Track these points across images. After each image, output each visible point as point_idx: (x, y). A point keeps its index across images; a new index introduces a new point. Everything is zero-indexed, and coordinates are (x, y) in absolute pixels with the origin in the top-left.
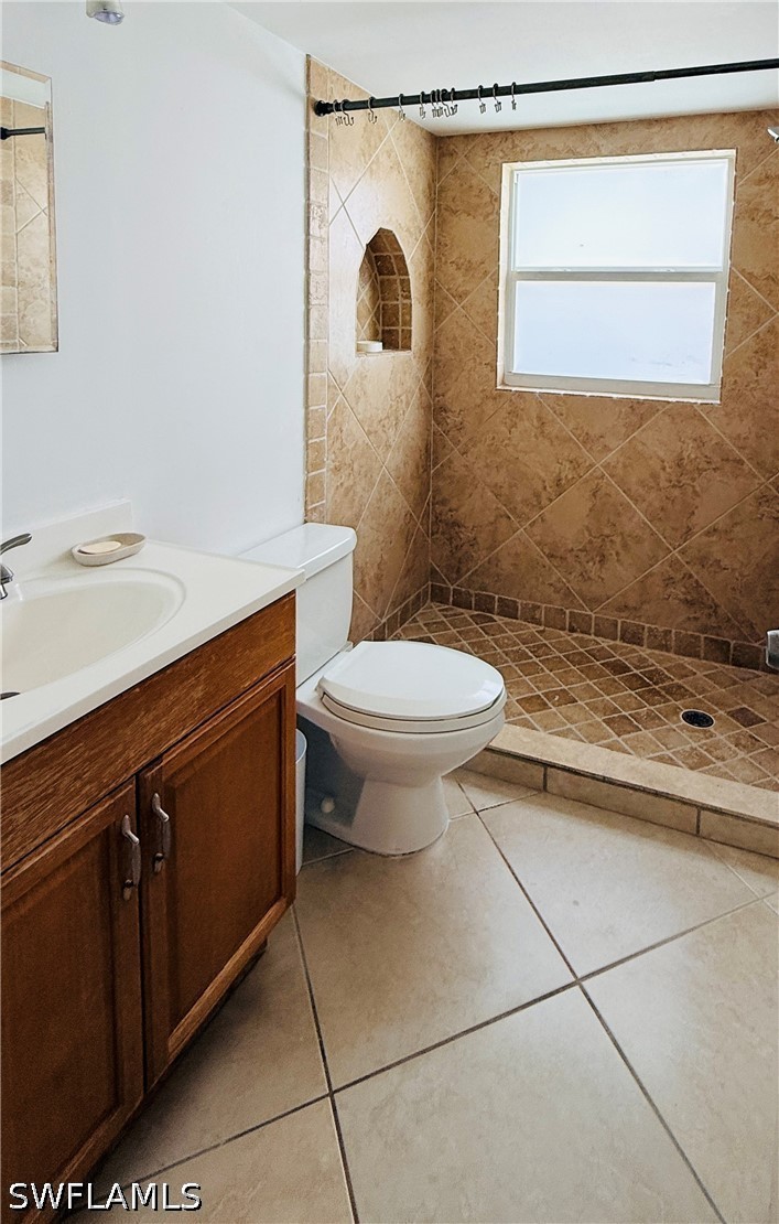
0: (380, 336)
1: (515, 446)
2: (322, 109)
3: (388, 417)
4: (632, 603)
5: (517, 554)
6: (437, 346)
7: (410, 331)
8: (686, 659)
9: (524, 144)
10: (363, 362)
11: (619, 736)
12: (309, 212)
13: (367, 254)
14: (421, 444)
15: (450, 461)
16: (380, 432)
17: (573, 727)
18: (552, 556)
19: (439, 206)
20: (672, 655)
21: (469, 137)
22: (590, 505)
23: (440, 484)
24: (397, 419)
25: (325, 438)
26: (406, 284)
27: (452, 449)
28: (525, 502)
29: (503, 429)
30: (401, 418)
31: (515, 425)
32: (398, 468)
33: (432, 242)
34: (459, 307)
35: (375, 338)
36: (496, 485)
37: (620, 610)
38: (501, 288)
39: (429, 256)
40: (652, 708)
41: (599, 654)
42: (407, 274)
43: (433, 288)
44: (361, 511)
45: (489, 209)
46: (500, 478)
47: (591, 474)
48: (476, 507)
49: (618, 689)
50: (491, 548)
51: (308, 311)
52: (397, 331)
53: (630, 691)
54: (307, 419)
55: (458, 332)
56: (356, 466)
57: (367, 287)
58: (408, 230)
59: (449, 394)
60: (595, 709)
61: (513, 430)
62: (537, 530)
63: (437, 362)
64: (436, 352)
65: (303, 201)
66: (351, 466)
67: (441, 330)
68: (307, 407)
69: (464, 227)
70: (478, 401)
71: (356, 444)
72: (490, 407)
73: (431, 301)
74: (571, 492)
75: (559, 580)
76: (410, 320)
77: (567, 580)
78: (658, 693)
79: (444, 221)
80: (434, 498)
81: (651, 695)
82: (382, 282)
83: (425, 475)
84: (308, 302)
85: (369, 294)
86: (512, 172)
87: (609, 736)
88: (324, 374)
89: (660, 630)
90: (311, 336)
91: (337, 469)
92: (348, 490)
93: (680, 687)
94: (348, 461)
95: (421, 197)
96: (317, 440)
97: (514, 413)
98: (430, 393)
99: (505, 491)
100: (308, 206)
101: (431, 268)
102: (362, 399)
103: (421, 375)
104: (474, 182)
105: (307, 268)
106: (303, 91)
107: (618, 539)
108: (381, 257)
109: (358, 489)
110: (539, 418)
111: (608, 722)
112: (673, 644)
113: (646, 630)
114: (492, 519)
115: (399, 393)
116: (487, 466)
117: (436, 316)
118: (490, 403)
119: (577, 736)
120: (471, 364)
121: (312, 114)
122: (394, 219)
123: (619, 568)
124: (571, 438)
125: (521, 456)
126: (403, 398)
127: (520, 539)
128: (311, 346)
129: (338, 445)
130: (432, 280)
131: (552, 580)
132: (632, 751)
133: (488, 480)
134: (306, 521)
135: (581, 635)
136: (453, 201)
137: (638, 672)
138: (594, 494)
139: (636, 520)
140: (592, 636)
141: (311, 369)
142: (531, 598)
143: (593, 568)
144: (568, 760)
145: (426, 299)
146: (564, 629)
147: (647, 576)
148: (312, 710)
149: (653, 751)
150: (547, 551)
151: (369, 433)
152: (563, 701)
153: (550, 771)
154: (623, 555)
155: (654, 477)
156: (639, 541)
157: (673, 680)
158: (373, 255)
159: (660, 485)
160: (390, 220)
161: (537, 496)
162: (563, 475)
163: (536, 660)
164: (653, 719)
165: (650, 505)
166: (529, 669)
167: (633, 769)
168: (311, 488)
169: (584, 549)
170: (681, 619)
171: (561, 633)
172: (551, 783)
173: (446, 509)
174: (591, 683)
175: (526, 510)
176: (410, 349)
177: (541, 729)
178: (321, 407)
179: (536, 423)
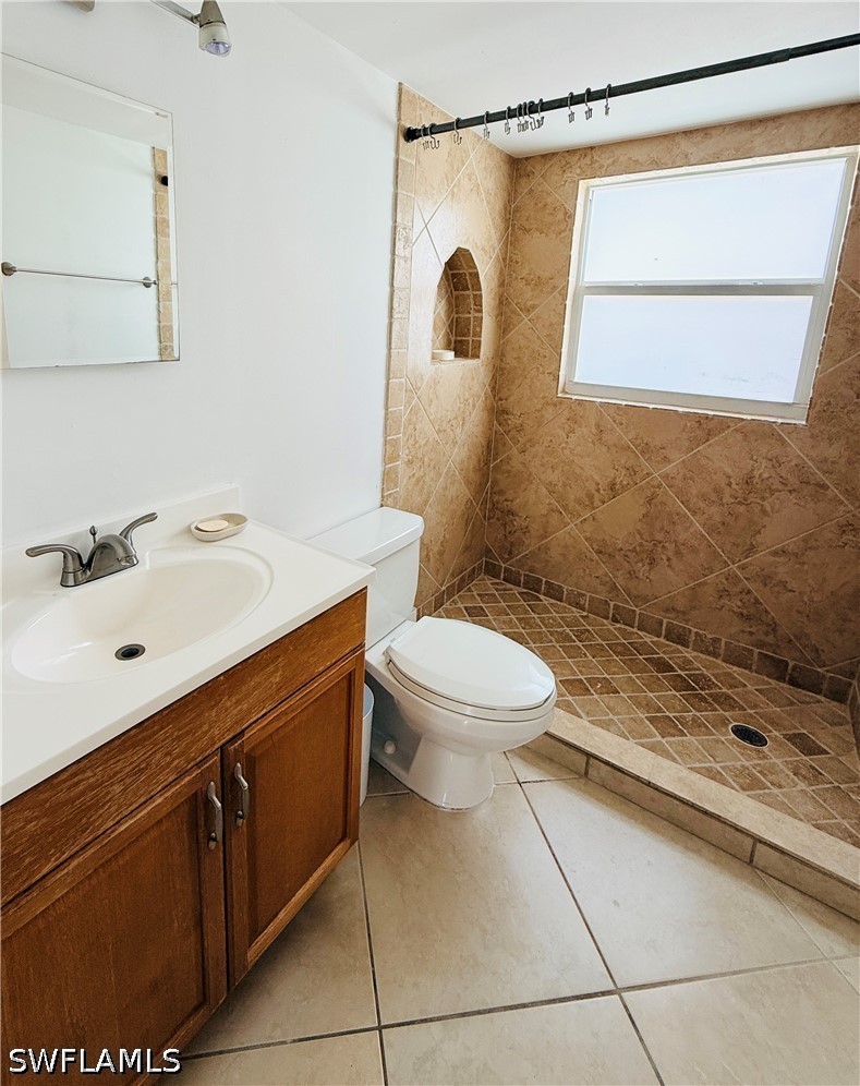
0: (453, 346)
1: (572, 451)
2: (411, 135)
3: (456, 418)
4: (680, 607)
5: (566, 546)
6: (503, 355)
7: (480, 342)
8: (735, 668)
9: (604, 159)
10: (437, 369)
11: (663, 737)
12: (395, 234)
13: (445, 272)
14: (484, 442)
15: (509, 458)
16: (449, 430)
17: (615, 718)
18: (601, 552)
19: (513, 225)
20: (719, 662)
21: (548, 156)
22: (643, 511)
23: (499, 476)
24: (464, 419)
25: (401, 435)
26: (478, 300)
27: (511, 448)
28: (579, 501)
29: (561, 433)
30: (467, 419)
31: (573, 431)
32: (462, 462)
33: (504, 260)
34: (526, 320)
35: (448, 347)
36: (551, 483)
37: (667, 610)
38: (569, 303)
39: (501, 273)
40: (698, 714)
41: (641, 648)
42: (480, 290)
43: (502, 302)
44: (429, 497)
45: (562, 227)
46: (553, 477)
47: (648, 483)
48: (533, 501)
49: (662, 688)
50: (543, 537)
51: (391, 324)
52: (468, 341)
53: (674, 692)
54: (386, 419)
55: (523, 343)
56: (426, 459)
57: (443, 302)
58: (483, 249)
59: (512, 399)
60: (639, 705)
61: (570, 435)
62: (588, 527)
63: (502, 369)
64: (502, 360)
65: (390, 223)
66: (422, 459)
67: (508, 341)
68: (386, 409)
69: (536, 245)
70: (539, 407)
71: (427, 441)
72: (549, 413)
73: (500, 314)
74: (625, 497)
75: (606, 575)
76: (481, 332)
77: (615, 577)
78: (703, 699)
79: (517, 240)
80: (492, 488)
81: (698, 701)
82: (457, 298)
83: (485, 469)
84: (391, 316)
85: (445, 308)
86: (588, 189)
87: (652, 736)
88: (403, 380)
89: (709, 636)
90: (393, 347)
91: (410, 462)
92: (418, 481)
93: (728, 697)
94: (420, 455)
95: (497, 217)
96: (394, 437)
97: (574, 420)
98: (494, 396)
99: (559, 488)
100: (395, 228)
101: (502, 284)
102: (435, 402)
103: (487, 381)
104: (549, 200)
105: (392, 285)
106: (395, 119)
107: (671, 547)
108: (458, 275)
109: (427, 479)
110: (598, 426)
111: (651, 720)
112: (722, 652)
113: (693, 634)
114: (544, 512)
115: (467, 397)
116: (542, 465)
117: (504, 327)
118: (550, 409)
119: (619, 728)
120: (534, 372)
121: (402, 140)
122: (471, 240)
123: (670, 572)
124: (629, 447)
125: (576, 459)
126: (470, 401)
127: (570, 533)
128: (393, 355)
129: (412, 441)
130: (502, 295)
131: (600, 573)
132: (676, 756)
133: (543, 478)
134: (382, 506)
135: (623, 627)
136: (527, 220)
137: (682, 673)
138: (650, 501)
139: (692, 530)
140: (635, 630)
141: (391, 375)
142: (576, 585)
143: (642, 569)
144: (611, 755)
145: (495, 312)
146: (607, 618)
147: (699, 585)
148: (380, 673)
149: (700, 761)
150: (596, 547)
151: (438, 432)
152: (604, 690)
153: (592, 761)
154: (674, 560)
155: (718, 491)
156: (694, 550)
157: (720, 688)
158: (450, 272)
159: (724, 501)
160: (468, 239)
161: (590, 497)
162: (618, 480)
163: (580, 644)
164: (700, 726)
165: (710, 518)
166: (573, 652)
167: (680, 779)
168: (388, 477)
169: (634, 550)
170: (733, 630)
171: (605, 621)
172: (592, 772)
173: (502, 499)
174: (633, 676)
175: (577, 507)
176: (479, 357)
177: (583, 716)
178: (399, 408)
179: (594, 430)
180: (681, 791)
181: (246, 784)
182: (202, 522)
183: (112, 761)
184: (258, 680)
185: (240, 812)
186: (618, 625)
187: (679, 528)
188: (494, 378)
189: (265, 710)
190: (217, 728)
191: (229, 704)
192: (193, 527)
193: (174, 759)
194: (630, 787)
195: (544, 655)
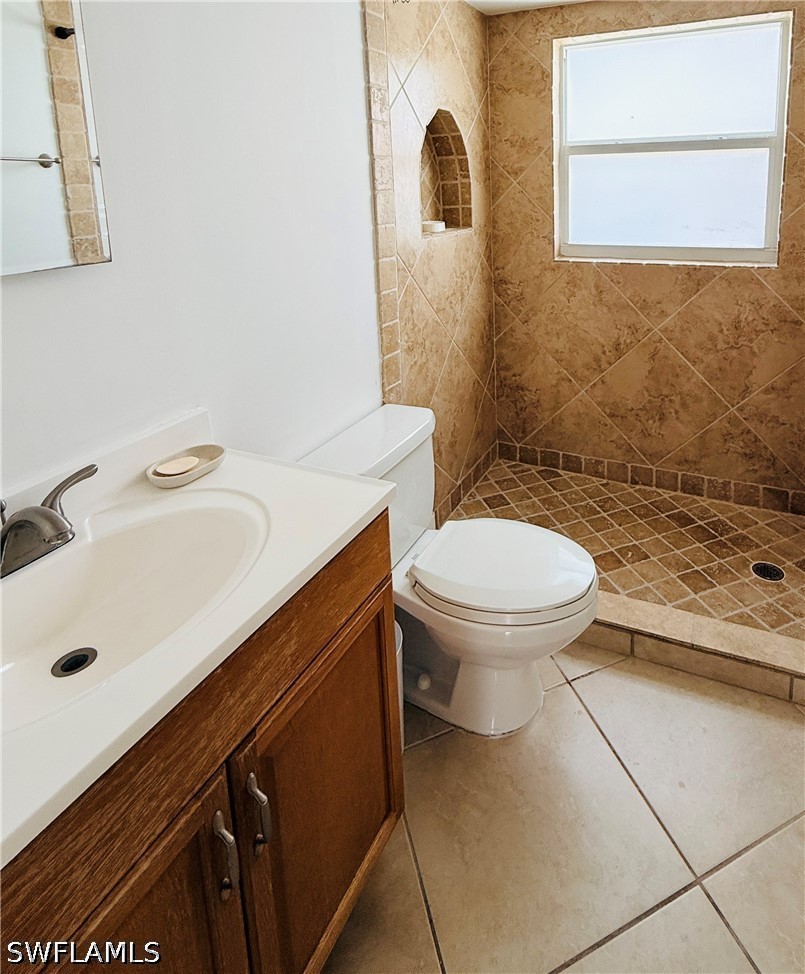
0: (441, 215)
1: (575, 314)
3: (454, 294)
4: (691, 457)
5: (579, 414)
6: (495, 222)
7: (470, 209)
8: (746, 508)
9: (574, 18)
10: (429, 242)
11: (696, 593)
12: (369, 96)
13: (427, 137)
14: (485, 316)
15: (512, 330)
16: (448, 308)
17: (650, 585)
18: (613, 415)
19: (491, 85)
20: (731, 504)
22: (649, 367)
23: (504, 351)
24: (462, 294)
25: (397, 320)
26: (464, 164)
27: (514, 318)
28: (587, 366)
29: (562, 297)
30: (466, 293)
31: (573, 295)
32: (465, 340)
33: (486, 121)
34: (515, 183)
35: (436, 217)
36: (557, 350)
37: (680, 463)
38: (555, 162)
39: (485, 136)
40: (722, 561)
41: (661, 506)
42: (465, 154)
43: (489, 165)
44: (434, 385)
45: (542, 85)
46: (559, 344)
47: (649, 339)
48: (541, 372)
49: (687, 543)
50: (555, 409)
51: (374, 198)
52: (458, 209)
53: (698, 544)
54: (379, 305)
55: (514, 207)
56: (427, 344)
57: (427, 169)
58: (464, 110)
59: (509, 267)
60: (669, 565)
61: (571, 299)
62: (598, 392)
63: (495, 237)
64: (494, 227)
65: (363, 84)
66: (423, 344)
67: (498, 206)
68: (379, 292)
69: (517, 106)
70: (537, 273)
71: (426, 324)
72: (549, 277)
73: (487, 179)
74: (630, 356)
75: (620, 437)
76: (470, 199)
77: (630, 439)
78: (724, 545)
79: (497, 100)
80: (499, 365)
81: (719, 548)
82: (441, 163)
83: (489, 345)
84: (374, 188)
85: (430, 175)
86: (561, 48)
87: (687, 595)
88: (394, 258)
89: (721, 481)
90: (379, 221)
91: (410, 349)
92: (421, 368)
93: (744, 537)
94: (420, 340)
95: (475, 76)
96: (391, 323)
97: (573, 283)
98: (490, 266)
99: (566, 355)
100: (368, 89)
101: (486, 147)
102: (430, 279)
103: (482, 250)
104: (525, 59)
105: (372, 154)
107: (677, 399)
108: (440, 139)
109: (430, 364)
110: (597, 286)
111: (683, 579)
112: (732, 494)
113: (706, 481)
114: (554, 382)
115: (463, 270)
116: (547, 333)
117: (492, 192)
118: (548, 274)
119: (656, 595)
120: (528, 237)
123: (679, 425)
124: (628, 305)
125: (579, 323)
126: (467, 274)
127: (581, 400)
128: (380, 231)
129: (410, 326)
130: (487, 159)
131: (614, 437)
132: (711, 610)
133: (549, 346)
134: (384, 403)
135: (643, 487)
136: (505, 79)
137: (702, 523)
138: (653, 357)
139: (694, 380)
140: (654, 488)
141: (380, 255)
142: (594, 454)
143: (653, 426)
144: (654, 627)
145: (483, 177)
146: (626, 482)
147: (706, 432)
148: (406, 599)
149: (733, 609)
150: (608, 411)
151: (438, 311)
152: (636, 558)
153: (637, 638)
154: (682, 413)
155: (712, 339)
156: (698, 400)
157: (737, 530)
158: (431, 136)
159: (718, 347)
160: (447, 101)
161: (597, 360)
162: (622, 340)
163: (605, 515)
164: (726, 573)
165: (708, 366)
166: (600, 525)
167: (719, 634)
168: (387, 370)
169: (644, 409)
170: (740, 470)
171: (624, 485)
172: (638, 649)
173: (509, 374)
174: (660, 537)
175: (587, 373)
176: (471, 226)
177: (620, 590)
178: (393, 290)
179: (594, 291)
180: (722, 645)
181: (264, 797)
182: (162, 463)
183: (69, 839)
184: (266, 657)
185: (260, 836)
186: (638, 487)
187: (683, 380)
188: (488, 247)
189: (279, 694)
190: (219, 739)
191: (232, 702)
192: (150, 473)
193: (163, 801)
194: (676, 655)
195: (573, 534)
